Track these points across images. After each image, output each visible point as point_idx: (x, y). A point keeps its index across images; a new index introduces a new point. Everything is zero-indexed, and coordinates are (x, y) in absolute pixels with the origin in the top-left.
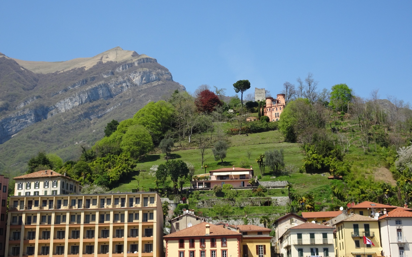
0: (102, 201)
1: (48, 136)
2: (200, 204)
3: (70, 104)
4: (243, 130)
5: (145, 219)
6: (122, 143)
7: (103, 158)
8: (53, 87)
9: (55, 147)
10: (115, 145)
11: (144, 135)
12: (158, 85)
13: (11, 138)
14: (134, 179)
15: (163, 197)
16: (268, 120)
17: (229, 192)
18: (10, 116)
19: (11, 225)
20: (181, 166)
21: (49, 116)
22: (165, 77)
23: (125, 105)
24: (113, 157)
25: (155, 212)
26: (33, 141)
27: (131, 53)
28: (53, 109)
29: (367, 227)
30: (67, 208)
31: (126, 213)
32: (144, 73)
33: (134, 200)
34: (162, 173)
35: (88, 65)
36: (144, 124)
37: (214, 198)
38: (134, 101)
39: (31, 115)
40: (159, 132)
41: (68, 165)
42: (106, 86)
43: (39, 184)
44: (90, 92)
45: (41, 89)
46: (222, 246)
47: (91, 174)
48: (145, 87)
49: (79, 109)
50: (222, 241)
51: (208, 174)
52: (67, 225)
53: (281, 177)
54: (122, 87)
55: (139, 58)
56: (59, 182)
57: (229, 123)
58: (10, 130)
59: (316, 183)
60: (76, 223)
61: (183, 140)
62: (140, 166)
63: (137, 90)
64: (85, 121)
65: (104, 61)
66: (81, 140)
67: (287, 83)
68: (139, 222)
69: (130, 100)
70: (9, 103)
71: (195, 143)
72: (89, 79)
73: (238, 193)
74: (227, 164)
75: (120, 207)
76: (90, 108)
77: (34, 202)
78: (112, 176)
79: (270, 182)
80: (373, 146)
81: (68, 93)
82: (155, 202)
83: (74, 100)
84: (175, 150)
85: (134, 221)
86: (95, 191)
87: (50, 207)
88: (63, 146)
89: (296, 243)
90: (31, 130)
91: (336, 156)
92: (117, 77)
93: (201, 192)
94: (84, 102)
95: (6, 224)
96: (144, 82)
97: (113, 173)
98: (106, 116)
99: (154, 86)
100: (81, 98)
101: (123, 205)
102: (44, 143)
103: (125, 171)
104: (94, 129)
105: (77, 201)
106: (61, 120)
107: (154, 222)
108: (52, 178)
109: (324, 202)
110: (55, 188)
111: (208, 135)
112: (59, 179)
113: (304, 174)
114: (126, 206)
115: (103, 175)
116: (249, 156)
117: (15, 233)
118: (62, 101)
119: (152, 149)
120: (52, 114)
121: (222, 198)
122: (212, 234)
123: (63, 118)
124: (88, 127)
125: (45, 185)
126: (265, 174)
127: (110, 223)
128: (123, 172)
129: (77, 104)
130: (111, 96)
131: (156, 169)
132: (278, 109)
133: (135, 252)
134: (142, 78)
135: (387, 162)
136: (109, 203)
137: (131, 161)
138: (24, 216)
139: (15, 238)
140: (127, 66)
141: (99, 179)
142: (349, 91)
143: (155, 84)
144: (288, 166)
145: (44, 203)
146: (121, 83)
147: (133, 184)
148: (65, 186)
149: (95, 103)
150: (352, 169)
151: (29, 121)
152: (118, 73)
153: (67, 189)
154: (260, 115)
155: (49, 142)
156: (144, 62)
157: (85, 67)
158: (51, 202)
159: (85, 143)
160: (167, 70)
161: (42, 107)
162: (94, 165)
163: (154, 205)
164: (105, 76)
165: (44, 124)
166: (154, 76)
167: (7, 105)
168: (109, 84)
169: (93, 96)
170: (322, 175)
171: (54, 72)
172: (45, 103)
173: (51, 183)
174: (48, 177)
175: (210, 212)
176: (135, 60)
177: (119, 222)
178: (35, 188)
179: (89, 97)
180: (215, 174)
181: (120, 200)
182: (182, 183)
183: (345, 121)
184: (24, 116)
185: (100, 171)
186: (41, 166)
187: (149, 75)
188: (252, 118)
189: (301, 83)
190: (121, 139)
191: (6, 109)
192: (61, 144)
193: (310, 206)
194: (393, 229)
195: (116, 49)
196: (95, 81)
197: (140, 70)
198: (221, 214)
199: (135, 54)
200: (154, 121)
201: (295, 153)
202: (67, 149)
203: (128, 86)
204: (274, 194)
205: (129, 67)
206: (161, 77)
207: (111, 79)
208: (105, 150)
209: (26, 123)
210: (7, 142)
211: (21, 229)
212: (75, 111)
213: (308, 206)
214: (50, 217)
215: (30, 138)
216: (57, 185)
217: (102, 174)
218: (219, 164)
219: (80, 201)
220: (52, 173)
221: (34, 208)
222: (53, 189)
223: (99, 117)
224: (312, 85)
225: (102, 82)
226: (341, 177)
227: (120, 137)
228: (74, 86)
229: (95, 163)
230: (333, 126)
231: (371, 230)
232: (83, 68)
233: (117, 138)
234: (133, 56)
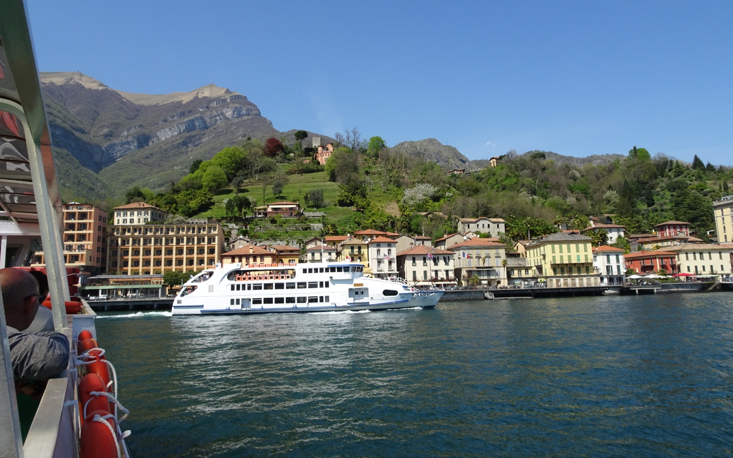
0: (178, 229)
1: (149, 161)
2: (258, 228)
3: (169, 133)
4: (299, 170)
5: (209, 242)
6: (203, 179)
7: (186, 192)
8: (154, 117)
9: (156, 171)
10: (197, 181)
11: (220, 174)
12: (248, 119)
13: (116, 161)
14: (211, 209)
15: (231, 223)
16: (318, 163)
17: (279, 221)
18: (114, 142)
19: (110, 246)
20: (245, 201)
21: (150, 144)
22: (254, 112)
23: (219, 136)
24: (194, 191)
25: (216, 237)
26: (136, 165)
27: (224, 90)
28: (154, 137)
29: (360, 248)
30: (152, 234)
31: (196, 238)
32: (236, 108)
33: (202, 228)
34: (230, 206)
35: (186, 99)
36: (221, 165)
37: (269, 225)
38: (226, 133)
39: (134, 142)
40: (233, 172)
41: (158, 197)
42: (201, 118)
43: (133, 213)
44: (188, 123)
45: (142, 119)
46: (261, 261)
47: (176, 205)
48: (236, 120)
49: (178, 138)
50: (261, 258)
51: (266, 207)
52: (152, 246)
53: (320, 209)
54: (216, 120)
55: (231, 95)
56: (149, 212)
57: (290, 165)
58: (115, 154)
59: (344, 214)
60: (159, 245)
61: (252, 177)
62: (215, 198)
63: (229, 123)
64: (183, 149)
65: (200, 96)
66: (179, 165)
67: (337, 133)
68: (205, 244)
69: (223, 131)
70: (113, 130)
71: (261, 181)
72: (186, 112)
73: (287, 221)
74: (283, 198)
75: (191, 234)
76: (187, 137)
77: (127, 230)
78: (192, 206)
79: (311, 213)
80: (391, 186)
81: (168, 123)
82: (217, 230)
83: (173, 130)
84: (245, 186)
85: (202, 243)
86: (177, 219)
87: (139, 233)
88: (164, 169)
89: (311, 259)
90: (134, 156)
91: (361, 194)
92: (212, 111)
93: (259, 220)
94: (182, 132)
95: (107, 245)
96: (235, 116)
97: (193, 204)
98: (201, 145)
99: (244, 120)
100: (180, 129)
101: (193, 232)
102: (147, 167)
103: (203, 203)
104: (191, 156)
105: (159, 229)
106: (161, 147)
107: (216, 244)
108: (144, 209)
109: (347, 228)
110: (146, 216)
111: (272, 174)
112: (149, 210)
113: (338, 207)
114: (195, 233)
115: (186, 206)
116: (300, 192)
117: (113, 252)
118: (162, 131)
119: (227, 185)
120: (153, 142)
121: (275, 225)
122: (254, 253)
123: (163, 146)
124: (186, 154)
125: (138, 214)
126: (309, 207)
127: (184, 245)
128: (202, 204)
129: (176, 133)
130: (206, 128)
131: (226, 202)
132: (327, 155)
133: (202, 265)
134: (234, 112)
135: (398, 199)
136: (183, 231)
137: (208, 195)
138: (120, 240)
139: (113, 255)
140: (221, 102)
141: (183, 209)
142: (382, 142)
143: (245, 118)
144: (326, 201)
145: (135, 230)
146: (215, 116)
147: (209, 213)
148: (155, 214)
149: (192, 133)
150: (372, 204)
151: (132, 147)
152: (212, 108)
153: (156, 217)
154: (313, 159)
155: (151, 166)
156: (235, 99)
157: (183, 101)
158: (140, 229)
159: (183, 168)
160: (255, 106)
161: (144, 135)
162: (179, 197)
163: (216, 232)
164: (201, 110)
165: (147, 150)
166: (244, 112)
167: (112, 133)
168: (204, 117)
169: (191, 127)
170: (350, 208)
171: (154, 104)
172: (147, 132)
173: (143, 212)
174: (141, 208)
175: (264, 235)
176: (228, 97)
177: (191, 244)
178: (130, 216)
179: (186, 127)
180: (270, 207)
181: (191, 228)
182: (245, 213)
183: (377, 166)
184: (128, 143)
185: (184, 202)
186: (136, 198)
187: (240, 110)
188: (307, 161)
189: (348, 134)
190: (201, 177)
191: (111, 136)
192: (161, 169)
193: (332, 232)
194: (375, 249)
195: (211, 86)
196: (191, 114)
197: (232, 105)
198: (272, 237)
199: (228, 91)
200: (228, 163)
201: (334, 190)
202: (167, 172)
203: (221, 119)
204: (313, 222)
205: (222, 102)
206: (251, 112)
207: (206, 112)
208: (189, 185)
209: (130, 149)
210: (113, 165)
211: (117, 249)
212: (174, 140)
213: (331, 232)
214: (139, 240)
215: (134, 162)
216: (148, 214)
217: (185, 204)
218: (277, 198)
219: (162, 229)
220: (143, 205)
221: (127, 234)
222: (145, 217)
223: (195, 146)
224: (357, 135)
225: (198, 115)
226: (362, 210)
227: (201, 174)
228: (173, 117)
229: (180, 196)
230: (366, 170)
231: (362, 250)
232: (181, 102)
233: (199, 175)
234: (226, 92)
